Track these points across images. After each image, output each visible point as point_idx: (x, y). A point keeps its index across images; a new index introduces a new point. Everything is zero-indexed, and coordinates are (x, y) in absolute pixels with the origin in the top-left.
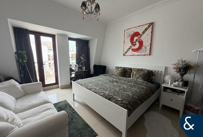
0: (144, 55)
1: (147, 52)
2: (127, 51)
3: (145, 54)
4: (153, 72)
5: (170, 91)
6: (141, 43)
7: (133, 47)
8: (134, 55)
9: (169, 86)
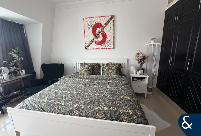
1: (111, 46)
2: (90, 44)
3: (109, 47)
5: (136, 79)
6: (104, 36)
7: (96, 40)
8: (98, 49)
9: (135, 75)
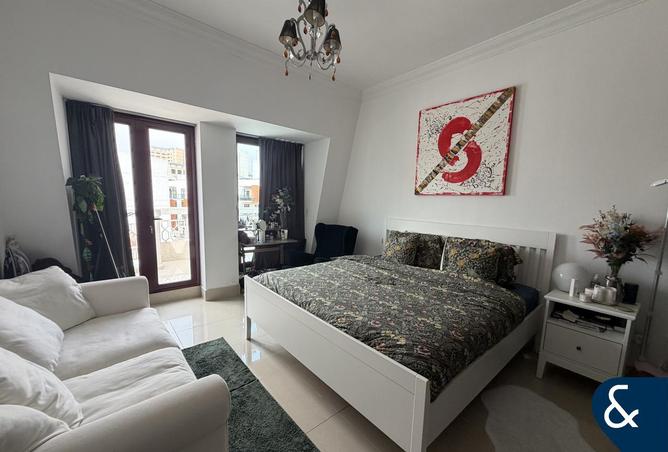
0: (485, 194)
1: (494, 185)
2: (429, 179)
3: (487, 190)
4: (516, 250)
5: (574, 317)
6: (475, 155)
7: (448, 168)
8: (449, 194)
9: (569, 300)
